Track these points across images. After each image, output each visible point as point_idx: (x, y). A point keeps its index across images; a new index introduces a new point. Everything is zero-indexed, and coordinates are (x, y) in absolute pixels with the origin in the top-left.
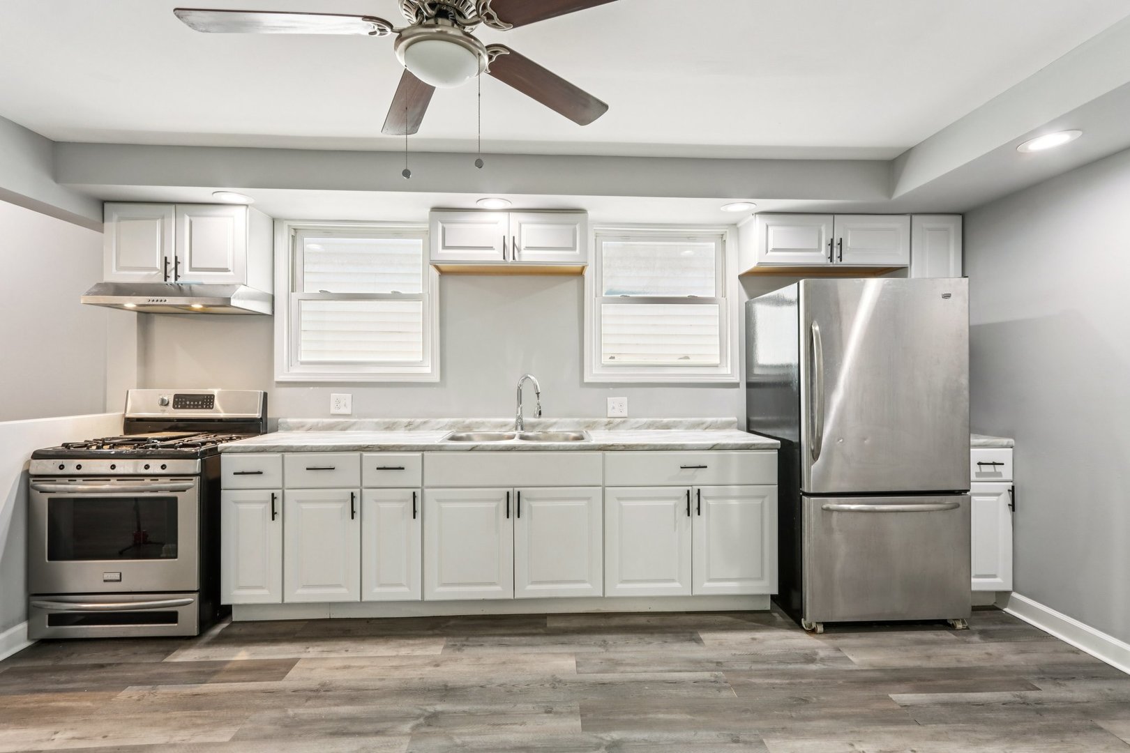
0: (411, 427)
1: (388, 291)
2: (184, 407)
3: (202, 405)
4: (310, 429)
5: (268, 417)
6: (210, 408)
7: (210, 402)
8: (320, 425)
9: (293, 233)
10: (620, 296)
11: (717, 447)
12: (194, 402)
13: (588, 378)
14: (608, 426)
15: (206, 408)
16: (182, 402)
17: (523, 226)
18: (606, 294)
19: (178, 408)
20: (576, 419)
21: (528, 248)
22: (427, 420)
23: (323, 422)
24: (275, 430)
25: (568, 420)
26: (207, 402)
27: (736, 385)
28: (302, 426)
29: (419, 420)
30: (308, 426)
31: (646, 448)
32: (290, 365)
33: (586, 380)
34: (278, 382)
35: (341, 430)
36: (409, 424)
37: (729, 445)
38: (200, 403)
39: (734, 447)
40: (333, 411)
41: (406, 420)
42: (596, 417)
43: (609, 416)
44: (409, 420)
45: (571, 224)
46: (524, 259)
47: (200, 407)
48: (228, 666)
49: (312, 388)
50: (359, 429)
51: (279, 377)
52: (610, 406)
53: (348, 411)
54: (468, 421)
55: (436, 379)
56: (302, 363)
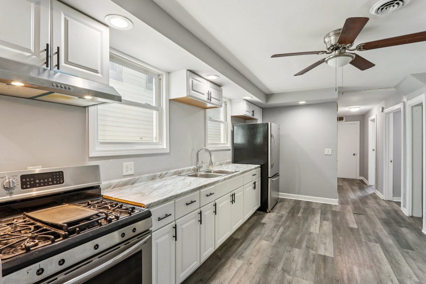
0: (162, 176)
2: (33, 186)
3: (52, 181)
4: (115, 187)
6: (60, 183)
7: (60, 178)
8: (120, 183)
12: (44, 180)
15: (57, 184)
16: (30, 181)
19: (27, 188)
22: (167, 172)
23: (122, 181)
26: (56, 178)
27: (229, 150)
28: (110, 186)
30: (114, 185)
35: (132, 184)
36: (161, 175)
38: (50, 179)
40: (125, 173)
44: (160, 173)
47: (51, 183)
49: (112, 160)
50: (140, 182)
53: (132, 172)
56: (102, 143)
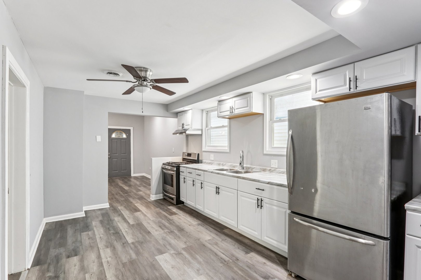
1: (221, 125)
5: (200, 159)
9: (207, 112)
10: (279, 119)
11: (270, 183)
13: (265, 152)
14: (270, 171)
17: (236, 102)
18: (276, 119)
20: (260, 167)
21: (237, 109)
24: (202, 163)
25: (258, 167)
29: (225, 163)
31: (248, 179)
32: (205, 146)
33: (264, 153)
34: (203, 151)
37: (274, 183)
39: (276, 184)
41: (222, 163)
42: (266, 167)
43: (271, 167)
45: (246, 98)
46: (236, 113)
48: (171, 211)
51: (203, 150)
52: (272, 163)
54: (234, 164)
55: (228, 151)
